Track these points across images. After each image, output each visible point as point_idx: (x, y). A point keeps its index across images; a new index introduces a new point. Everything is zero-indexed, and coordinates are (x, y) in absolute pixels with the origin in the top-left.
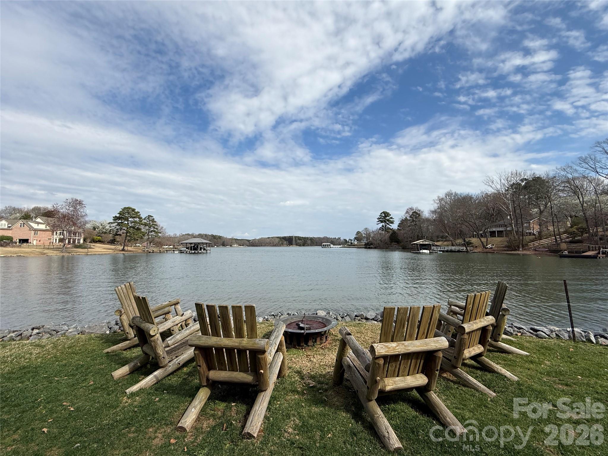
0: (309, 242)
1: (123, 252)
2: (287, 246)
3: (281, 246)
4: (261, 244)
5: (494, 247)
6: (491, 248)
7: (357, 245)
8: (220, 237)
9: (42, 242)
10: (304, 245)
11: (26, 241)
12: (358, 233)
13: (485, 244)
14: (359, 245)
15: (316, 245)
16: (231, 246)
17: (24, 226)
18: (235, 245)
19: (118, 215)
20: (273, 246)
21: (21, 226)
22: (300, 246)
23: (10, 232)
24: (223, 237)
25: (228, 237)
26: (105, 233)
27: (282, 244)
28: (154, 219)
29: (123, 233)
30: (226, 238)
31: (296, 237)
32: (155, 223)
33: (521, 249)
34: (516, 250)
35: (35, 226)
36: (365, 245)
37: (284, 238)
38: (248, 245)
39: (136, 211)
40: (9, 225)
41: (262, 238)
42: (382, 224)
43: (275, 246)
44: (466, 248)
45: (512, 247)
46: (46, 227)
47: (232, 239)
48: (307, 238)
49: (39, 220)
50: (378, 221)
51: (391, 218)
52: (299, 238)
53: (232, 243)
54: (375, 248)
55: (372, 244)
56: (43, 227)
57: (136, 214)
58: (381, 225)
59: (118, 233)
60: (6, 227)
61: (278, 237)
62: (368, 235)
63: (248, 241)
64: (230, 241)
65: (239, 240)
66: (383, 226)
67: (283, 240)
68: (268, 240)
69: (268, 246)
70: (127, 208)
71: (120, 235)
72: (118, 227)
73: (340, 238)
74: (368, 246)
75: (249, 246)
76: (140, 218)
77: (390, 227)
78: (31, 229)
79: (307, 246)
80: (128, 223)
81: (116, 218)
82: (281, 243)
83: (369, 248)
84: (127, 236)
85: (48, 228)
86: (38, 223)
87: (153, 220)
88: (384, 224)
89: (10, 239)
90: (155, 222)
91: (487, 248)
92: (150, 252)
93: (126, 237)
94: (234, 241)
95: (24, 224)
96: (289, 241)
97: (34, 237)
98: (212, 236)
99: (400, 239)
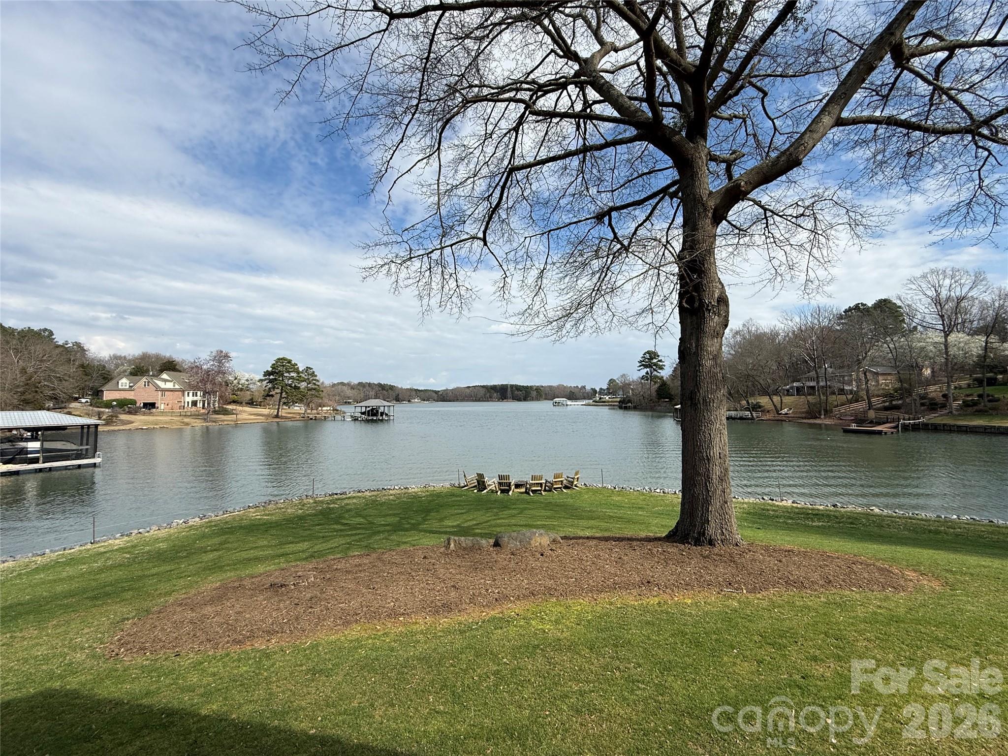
0: (534, 394)
1: (278, 420)
2: (499, 401)
3: (488, 401)
4: (457, 397)
5: (791, 412)
6: (786, 414)
7: (608, 402)
8: (392, 388)
9: (170, 406)
10: (525, 399)
11: (153, 405)
12: (612, 381)
13: (779, 408)
14: (612, 402)
15: (546, 399)
16: (409, 401)
17: (148, 385)
18: (416, 400)
19: (270, 369)
20: (476, 401)
21: (145, 385)
22: (519, 400)
23: (133, 393)
24: (397, 387)
25: (405, 387)
26: (241, 390)
27: (490, 397)
28: (313, 372)
29: (277, 393)
30: (402, 389)
31: (512, 386)
32: (315, 378)
33: (823, 417)
34: (816, 418)
35: (162, 385)
36: (620, 402)
37: (494, 388)
38: (436, 398)
39: (293, 362)
40: (131, 385)
41: (458, 388)
42: (646, 370)
43: (479, 400)
44: (751, 413)
45: (813, 413)
46: (174, 386)
47: (411, 390)
48: (531, 387)
49: (165, 376)
50: (640, 366)
51: (660, 361)
52: (518, 388)
53: (410, 396)
54: (635, 408)
55: (630, 401)
56: (169, 385)
57: (294, 367)
58: (644, 372)
59: (271, 393)
60: (128, 387)
61: (483, 387)
62: (626, 386)
63: (436, 392)
64: (408, 393)
65: (421, 391)
66: (647, 373)
67: (492, 391)
68: (467, 390)
69: (467, 401)
70: (282, 359)
71: (272, 396)
72: (270, 385)
73: (584, 387)
74: (625, 405)
75: (437, 401)
76: (298, 373)
77: (658, 374)
78: (158, 389)
79: (530, 400)
80: (283, 380)
81: (267, 373)
82: (488, 395)
83: (626, 408)
84: (281, 397)
85: (177, 387)
86: (165, 381)
87: (313, 374)
88: (648, 369)
89: (134, 402)
90: (316, 376)
91: (781, 414)
92: (311, 419)
93: (280, 400)
94: (414, 393)
95: (149, 382)
96: (503, 393)
97: (162, 400)
98: (380, 385)
99: (673, 393)
